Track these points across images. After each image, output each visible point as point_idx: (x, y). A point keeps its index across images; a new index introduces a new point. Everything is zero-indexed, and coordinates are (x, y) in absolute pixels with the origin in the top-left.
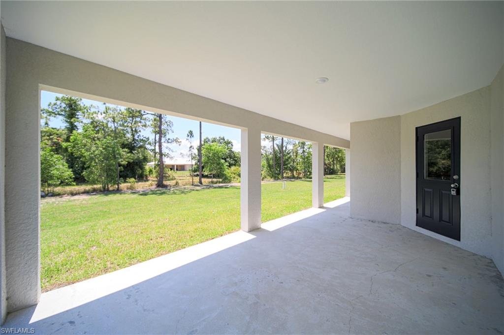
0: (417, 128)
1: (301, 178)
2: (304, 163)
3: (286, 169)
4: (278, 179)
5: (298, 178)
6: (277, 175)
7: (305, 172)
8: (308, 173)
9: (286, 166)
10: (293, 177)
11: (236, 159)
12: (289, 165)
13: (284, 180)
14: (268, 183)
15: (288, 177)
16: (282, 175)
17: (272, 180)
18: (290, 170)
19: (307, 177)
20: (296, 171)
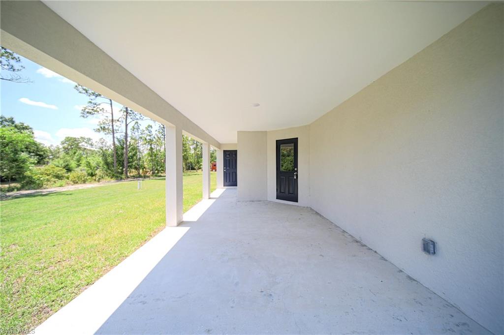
0: (277, 141)
1: (148, 177)
2: (152, 160)
3: (131, 167)
4: (121, 179)
5: (145, 177)
6: (118, 175)
7: (152, 170)
8: (156, 172)
9: (130, 164)
10: (140, 176)
11: (42, 153)
12: (134, 163)
13: (129, 179)
14: (107, 184)
15: (134, 177)
16: (126, 173)
17: (113, 180)
18: (136, 168)
19: (156, 176)
20: (143, 169)
